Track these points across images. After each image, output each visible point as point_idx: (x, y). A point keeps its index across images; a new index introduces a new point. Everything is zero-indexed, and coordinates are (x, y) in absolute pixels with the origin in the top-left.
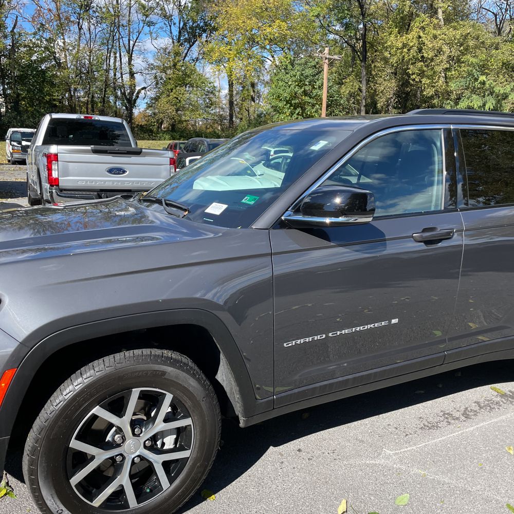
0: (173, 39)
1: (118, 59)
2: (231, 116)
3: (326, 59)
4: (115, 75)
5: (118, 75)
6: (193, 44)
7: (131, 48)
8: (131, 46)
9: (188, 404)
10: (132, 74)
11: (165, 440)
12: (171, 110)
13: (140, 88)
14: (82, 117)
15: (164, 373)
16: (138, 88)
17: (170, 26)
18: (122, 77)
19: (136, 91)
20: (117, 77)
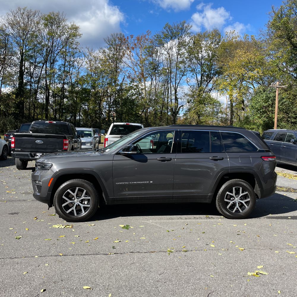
0: (198, 81)
1: (170, 92)
2: (232, 118)
3: (277, 88)
4: (168, 100)
5: (169, 100)
6: (209, 82)
7: (176, 87)
8: (176, 86)
9: (89, 193)
10: (176, 99)
11: (85, 202)
12: (196, 117)
13: (180, 106)
14: (125, 124)
15: (84, 185)
16: (179, 106)
17: (196, 75)
18: (171, 101)
19: (179, 107)
20: (169, 101)
